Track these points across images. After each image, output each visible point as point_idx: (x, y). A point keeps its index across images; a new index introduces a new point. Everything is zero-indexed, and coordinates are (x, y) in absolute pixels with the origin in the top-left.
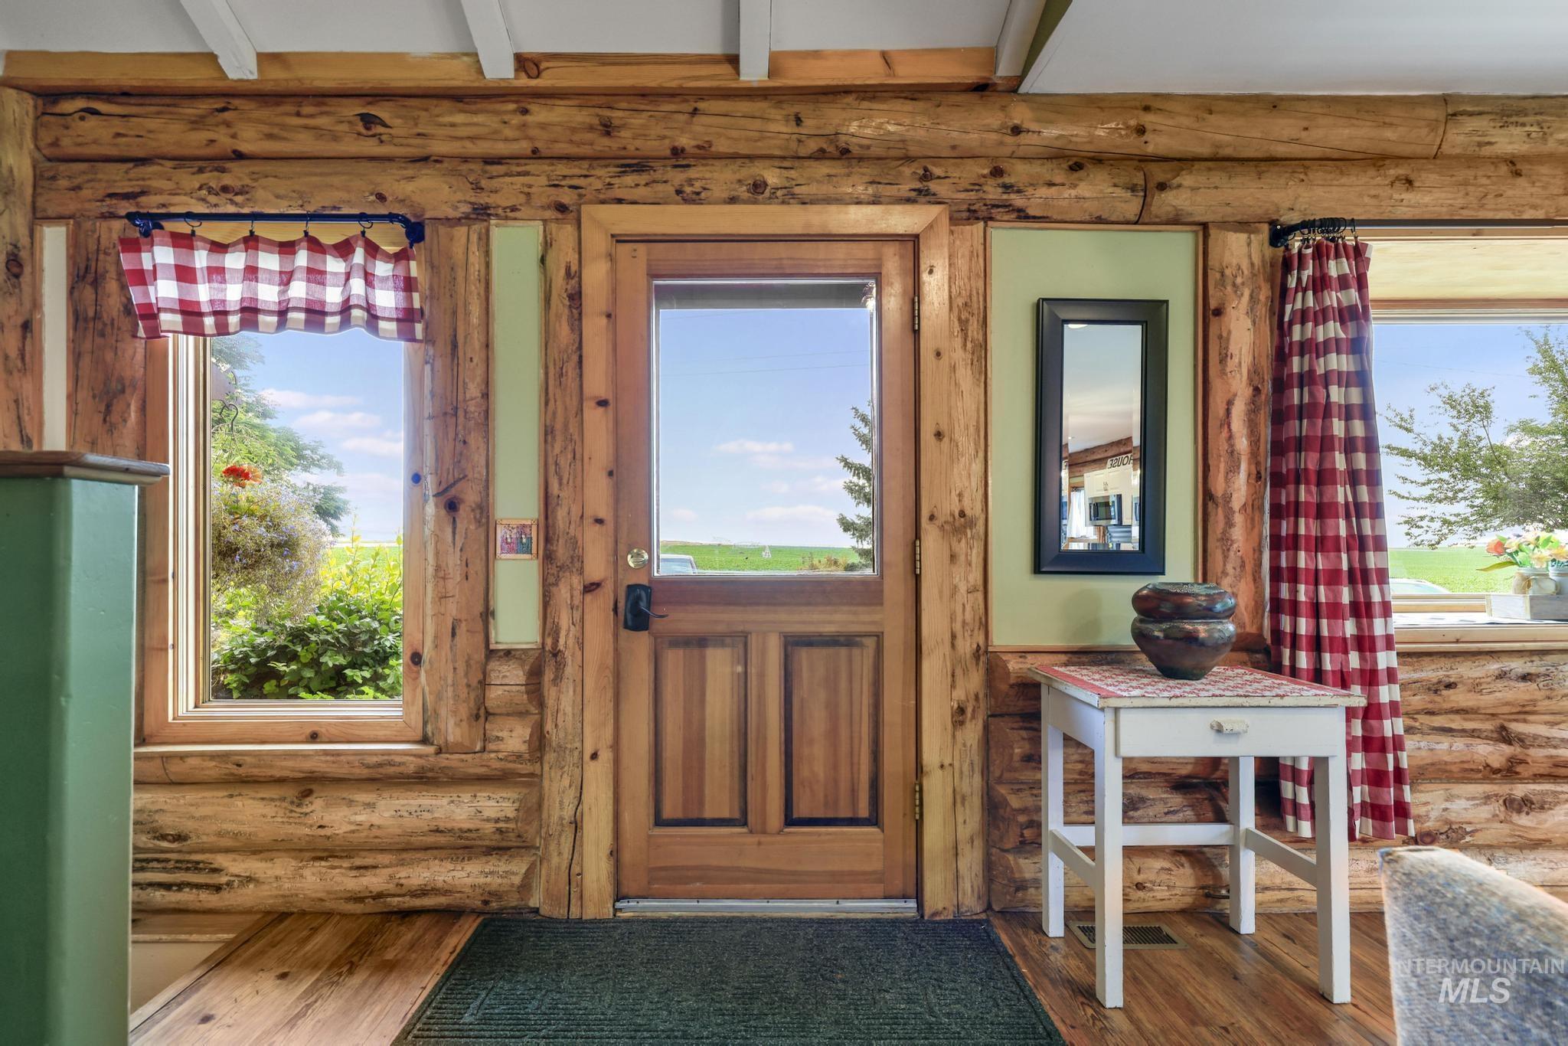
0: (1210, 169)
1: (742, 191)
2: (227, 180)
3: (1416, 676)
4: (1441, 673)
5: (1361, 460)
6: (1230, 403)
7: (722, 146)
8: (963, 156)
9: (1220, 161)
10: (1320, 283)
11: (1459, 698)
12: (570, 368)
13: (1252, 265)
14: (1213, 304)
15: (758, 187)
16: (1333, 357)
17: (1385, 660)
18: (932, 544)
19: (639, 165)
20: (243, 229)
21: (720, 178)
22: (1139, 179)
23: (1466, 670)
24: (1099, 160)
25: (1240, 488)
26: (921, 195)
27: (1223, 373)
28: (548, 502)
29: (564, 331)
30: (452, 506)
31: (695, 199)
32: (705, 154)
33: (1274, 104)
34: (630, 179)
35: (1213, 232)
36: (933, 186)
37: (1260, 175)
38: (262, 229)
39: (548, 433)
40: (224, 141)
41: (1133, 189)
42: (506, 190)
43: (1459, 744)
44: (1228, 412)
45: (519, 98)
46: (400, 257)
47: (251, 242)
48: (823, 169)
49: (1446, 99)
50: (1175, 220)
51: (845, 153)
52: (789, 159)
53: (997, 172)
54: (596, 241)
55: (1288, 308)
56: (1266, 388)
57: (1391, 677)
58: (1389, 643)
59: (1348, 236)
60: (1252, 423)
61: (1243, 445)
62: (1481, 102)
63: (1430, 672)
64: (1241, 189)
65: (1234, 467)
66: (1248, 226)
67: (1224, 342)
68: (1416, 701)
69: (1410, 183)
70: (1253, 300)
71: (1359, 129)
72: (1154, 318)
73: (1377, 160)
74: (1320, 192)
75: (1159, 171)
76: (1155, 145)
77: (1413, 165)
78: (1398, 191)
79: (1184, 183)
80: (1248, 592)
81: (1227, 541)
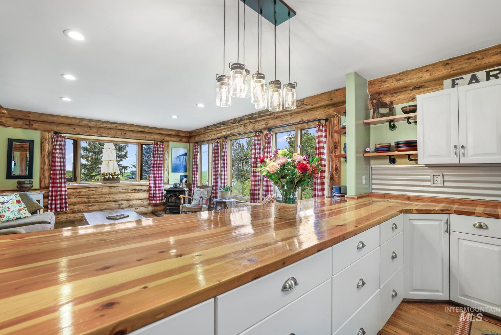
0: (41, 123)
3: (76, 191)
4: (80, 191)
6: (44, 155)
9: (45, 122)
10: (57, 141)
11: (82, 193)
13: (49, 137)
14: (42, 142)
16: (57, 150)
17: (63, 189)
22: (28, 123)
23: (84, 190)
24: (21, 119)
25: (46, 167)
27: (43, 151)
33: (53, 116)
35: (43, 132)
37: (50, 125)
41: (26, 125)
43: (81, 199)
44: (44, 156)
49: (81, 119)
50: (36, 129)
55: (54, 143)
56: (51, 154)
57: (65, 191)
58: (65, 187)
59: (63, 135)
60: (48, 158)
61: (47, 161)
62: (86, 120)
63: (78, 190)
64: (48, 127)
65: (45, 164)
66: (49, 131)
67: (44, 147)
68: (76, 194)
69: (75, 129)
70: (48, 142)
71: (68, 121)
72: (31, 143)
73: (70, 125)
74: (60, 128)
75: (32, 122)
76: (32, 119)
77: (76, 126)
78: (73, 130)
79: (37, 124)
80: (47, 181)
81: (44, 174)
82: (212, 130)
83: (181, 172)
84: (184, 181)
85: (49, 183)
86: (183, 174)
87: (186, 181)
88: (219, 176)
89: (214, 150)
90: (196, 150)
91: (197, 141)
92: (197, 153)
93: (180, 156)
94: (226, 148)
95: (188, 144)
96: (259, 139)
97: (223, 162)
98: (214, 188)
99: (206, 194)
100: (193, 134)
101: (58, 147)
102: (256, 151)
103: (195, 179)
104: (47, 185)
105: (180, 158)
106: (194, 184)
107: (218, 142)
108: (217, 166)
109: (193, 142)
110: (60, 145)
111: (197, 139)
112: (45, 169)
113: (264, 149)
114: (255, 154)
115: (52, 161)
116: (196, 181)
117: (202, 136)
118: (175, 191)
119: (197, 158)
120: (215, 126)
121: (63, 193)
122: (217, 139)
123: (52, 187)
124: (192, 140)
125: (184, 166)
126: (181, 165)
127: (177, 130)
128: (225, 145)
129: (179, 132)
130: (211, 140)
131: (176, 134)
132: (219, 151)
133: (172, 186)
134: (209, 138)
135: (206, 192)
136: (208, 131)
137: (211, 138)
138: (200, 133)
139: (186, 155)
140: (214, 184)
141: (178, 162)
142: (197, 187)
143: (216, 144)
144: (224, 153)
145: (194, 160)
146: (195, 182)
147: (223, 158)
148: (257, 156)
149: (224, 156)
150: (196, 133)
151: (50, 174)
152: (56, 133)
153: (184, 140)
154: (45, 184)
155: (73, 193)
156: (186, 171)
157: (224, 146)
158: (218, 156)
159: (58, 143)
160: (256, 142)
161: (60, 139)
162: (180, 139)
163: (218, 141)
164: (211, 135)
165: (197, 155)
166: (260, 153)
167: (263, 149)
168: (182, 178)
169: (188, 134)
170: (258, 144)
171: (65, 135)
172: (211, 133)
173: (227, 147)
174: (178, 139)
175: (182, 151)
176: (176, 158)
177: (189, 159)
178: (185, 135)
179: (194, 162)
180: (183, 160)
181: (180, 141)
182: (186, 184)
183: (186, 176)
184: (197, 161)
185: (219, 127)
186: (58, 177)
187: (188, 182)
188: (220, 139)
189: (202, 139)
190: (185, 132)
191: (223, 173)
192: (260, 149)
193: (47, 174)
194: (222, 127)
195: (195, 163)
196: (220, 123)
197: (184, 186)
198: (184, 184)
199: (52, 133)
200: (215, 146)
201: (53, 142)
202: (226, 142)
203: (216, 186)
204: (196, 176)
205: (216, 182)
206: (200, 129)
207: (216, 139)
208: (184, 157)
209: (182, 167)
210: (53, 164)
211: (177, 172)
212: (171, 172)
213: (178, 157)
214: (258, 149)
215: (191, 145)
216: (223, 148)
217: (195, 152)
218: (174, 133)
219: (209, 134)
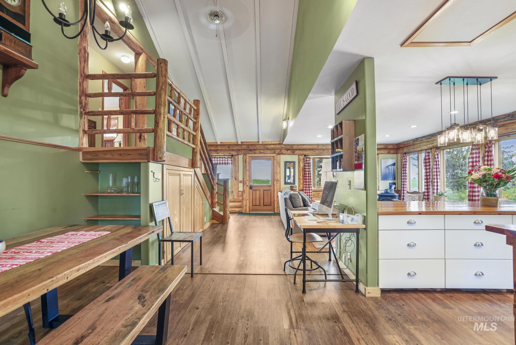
0: (298, 150)
1: (259, 153)
2: (217, 152)
5: (309, 175)
7: (258, 149)
8: (278, 149)
9: (300, 149)
10: (306, 161)
12: (245, 167)
13: (302, 158)
14: (299, 162)
15: (261, 152)
16: (307, 167)
17: (310, 191)
18: (275, 182)
19: (251, 150)
20: (219, 157)
21: (257, 152)
22: (293, 151)
24: (289, 149)
25: (301, 177)
26: (274, 153)
27: (300, 167)
28: (243, 179)
29: (245, 164)
30: (236, 179)
31: (256, 153)
32: (256, 149)
33: (304, 145)
34: (250, 152)
35: (299, 156)
36: (275, 152)
38: (221, 157)
39: (243, 173)
40: (217, 149)
41: (292, 152)
42: (240, 153)
44: (300, 171)
45: (241, 145)
46: (231, 158)
47: (220, 158)
48: (266, 150)
49: (318, 145)
50: (296, 154)
51: (268, 149)
52: (263, 150)
53: (281, 151)
54: (247, 157)
56: (303, 169)
57: (311, 193)
58: (311, 190)
59: (309, 156)
60: (302, 172)
61: (301, 174)
62: (321, 145)
63: (318, 193)
64: (301, 152)
65: (301, 176)
66: (302, 155)
67: (300, 165)
68: (317, 195)
69: (315, 152)
70: (302, 162)
71: (311, 147)
72: (294, 163)
73: (312, 149)
74: (308, 152)
75: (294, 151)
76: (294, 148)
77: (315, 150)
78: (314, 152)
79: (296, 151)
80: (302, 186)
81: (300, 182)
82: (422, 142)
83: (390, 179)
84: (393, 188)
85: (304, 187)
86: (391, 181)
87: (395, 188)
88: (431, 184)
89: (425, 159)
90: (405, 160)
91: (405, 152)
92: (406, 163)
93: (389, 166)
94: (438, 158)
95: (395, 155)
96: (477, 148)
97: (435, 170)
98: (426, 194)
99: (418, 198)
100: (401, 146)
101: (307, 165)
102: (474, 160)
103: (405, 186)
104: (302, 189)
105: (388, 168)
106: (404, 190)
107: (429, 153)
108: (428, 174)
109: (401, 153)
110: (308, 163)
111: (405, 150)
112: (301, 178)
113: (484, 157)
114: (473, 162)
115: (304, 174)
116: (406, 187)
117: (411, 147)
118: (387, 196)
119: (406, 167)
120: (426, 138)
121: (311, 194)
122: (428, 149)
123: (305, 190)
124: (401, 151)
125: (392, 175)
126: (389, 173)
127: (385, 144)
128: (438, 154)
129: (387, 145)
130: (421, 150)
131: (385, 147)
132: (431, 160)
133: (383, 192)
134: (419, 149)
135: (418, 197)
136: (418, 142)
137: (420, 149)
138: (409, 145)
139: (394, 164)
140: (426, 191)
141: (387, 171)
142: (408, 192)
143: (427, 154)
144: (436, 162)
145: (403, 169)
146: (405, 189)
147: (435, 167)
148: (475, 164)
149: (436, 165)
150: (404, 145)
151: (304, 182)
152: (305, 156)
153: (392, 152)
154: (301, 188)
155: (315, 194)
156: (395, 179)
157: (436, 156)
158: (429, 165)
159: (307, 162)
160: (474, 151)
161: (308, 159)
162: (388, 151)
163: (429, 151)
164: (421, 146)
165: (406, 165)
166: (479, 161)
167: (482, 157)
168: (390, 185)
169: (395, 146)
170: (476, 153)
171: (310, 156)
172: (421, 144)
173: (439, 156)
174: (386, 152)
175: (391, 162)
176: (385, 168)
177: (397, 168)
178: (393, 147)
179: (404, 170)
180: (391, 170)
181: (389, 153)
182: (395, 191)
183: (394, 184)
184: (406, 170)
185: (430, 139)
186: (308, 183)
187: (396, 189)
188: (431, 149)
189: (411, 150)
190: (393, 144)
191: (436, 180)
192: (479, 157)
193: (302, 182)
194: (433, 138)
195: (404, 172)
196: (430, 135)
197: (393, 192)
198: (393, 190)
199: (303, 156)
200: (426, 156)
201: (304, 161)
202: (438, 153)
203: (428, 192)
204: (405, 183)
205: (428, 189)
206: (408, 141)
207: (426, 150)
208: (393, 166)
209: (390, 175)
210: (305, 175)
211: (387, 180)
212: (381, 180)
213: (387, 167)
214: (476, 157)
215: (399, 155)
216: (435, 158)
217: (404, 162)
218: (382, 147)
219: (418, 145)
